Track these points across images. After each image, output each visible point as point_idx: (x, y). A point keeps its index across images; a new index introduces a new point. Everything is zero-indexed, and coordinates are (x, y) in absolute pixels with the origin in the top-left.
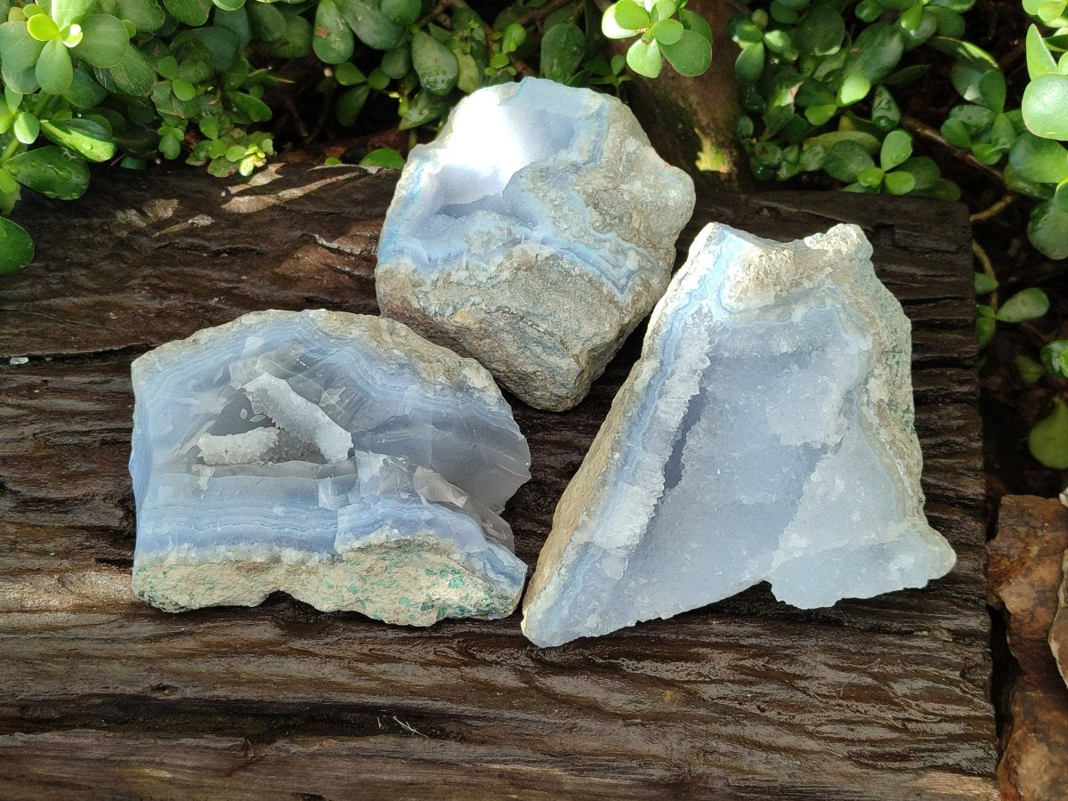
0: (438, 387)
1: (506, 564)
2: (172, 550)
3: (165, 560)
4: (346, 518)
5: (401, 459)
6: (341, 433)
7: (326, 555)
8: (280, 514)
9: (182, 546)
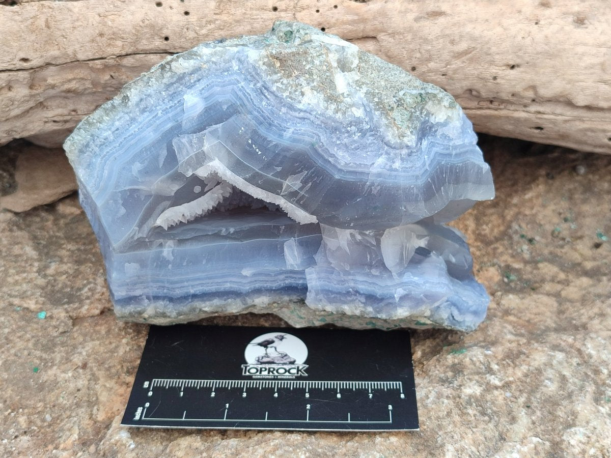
4: (314, 276)
8: (248, 275)
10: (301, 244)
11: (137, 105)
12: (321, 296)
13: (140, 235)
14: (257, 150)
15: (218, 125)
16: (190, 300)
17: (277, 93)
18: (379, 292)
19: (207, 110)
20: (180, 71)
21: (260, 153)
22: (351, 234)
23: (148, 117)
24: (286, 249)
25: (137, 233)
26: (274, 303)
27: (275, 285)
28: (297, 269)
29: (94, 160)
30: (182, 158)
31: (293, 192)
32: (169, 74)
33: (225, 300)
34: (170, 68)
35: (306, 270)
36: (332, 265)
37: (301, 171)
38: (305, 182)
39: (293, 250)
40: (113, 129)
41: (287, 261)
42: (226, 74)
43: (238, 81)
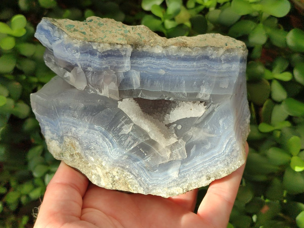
0: (70, 135)
1: (44, 36)
2: (222, 55)
3: (226, 51)
4: (126, 65)
5: (92, 92)
6: (123, 108)
7: (140, 49)
8: (162, 70)
9: (216, 56)
10: (131, 85)
11: (203, 176)
12: (123, 53)
13: (214, 106)
14: (142, 150)
15: (161, 163)
16: (197, 57)
17: (130, 174)
18: (89, 57)
19: (167, 169)
20: (178, 188)
21: (141, 149)
22: (101, 92)
23: (198, 169)
24: (139, 83)
25: (216, 107)
26: (152, 47)
27: (149, 60)
28: (135, 71)
29: (229, 154)
30: (183, 148)
31: (127, 124)
32: (184, 188)
33: (177, 55)
34: (183, 190)
35: (130, 69)
36: (114, 72)
37: (122, 135)
38: (121, 129)
39: (135, 82)
40: (217, 167)
41: (139, 76)
42: (155, 184)
43: (150, 181)
